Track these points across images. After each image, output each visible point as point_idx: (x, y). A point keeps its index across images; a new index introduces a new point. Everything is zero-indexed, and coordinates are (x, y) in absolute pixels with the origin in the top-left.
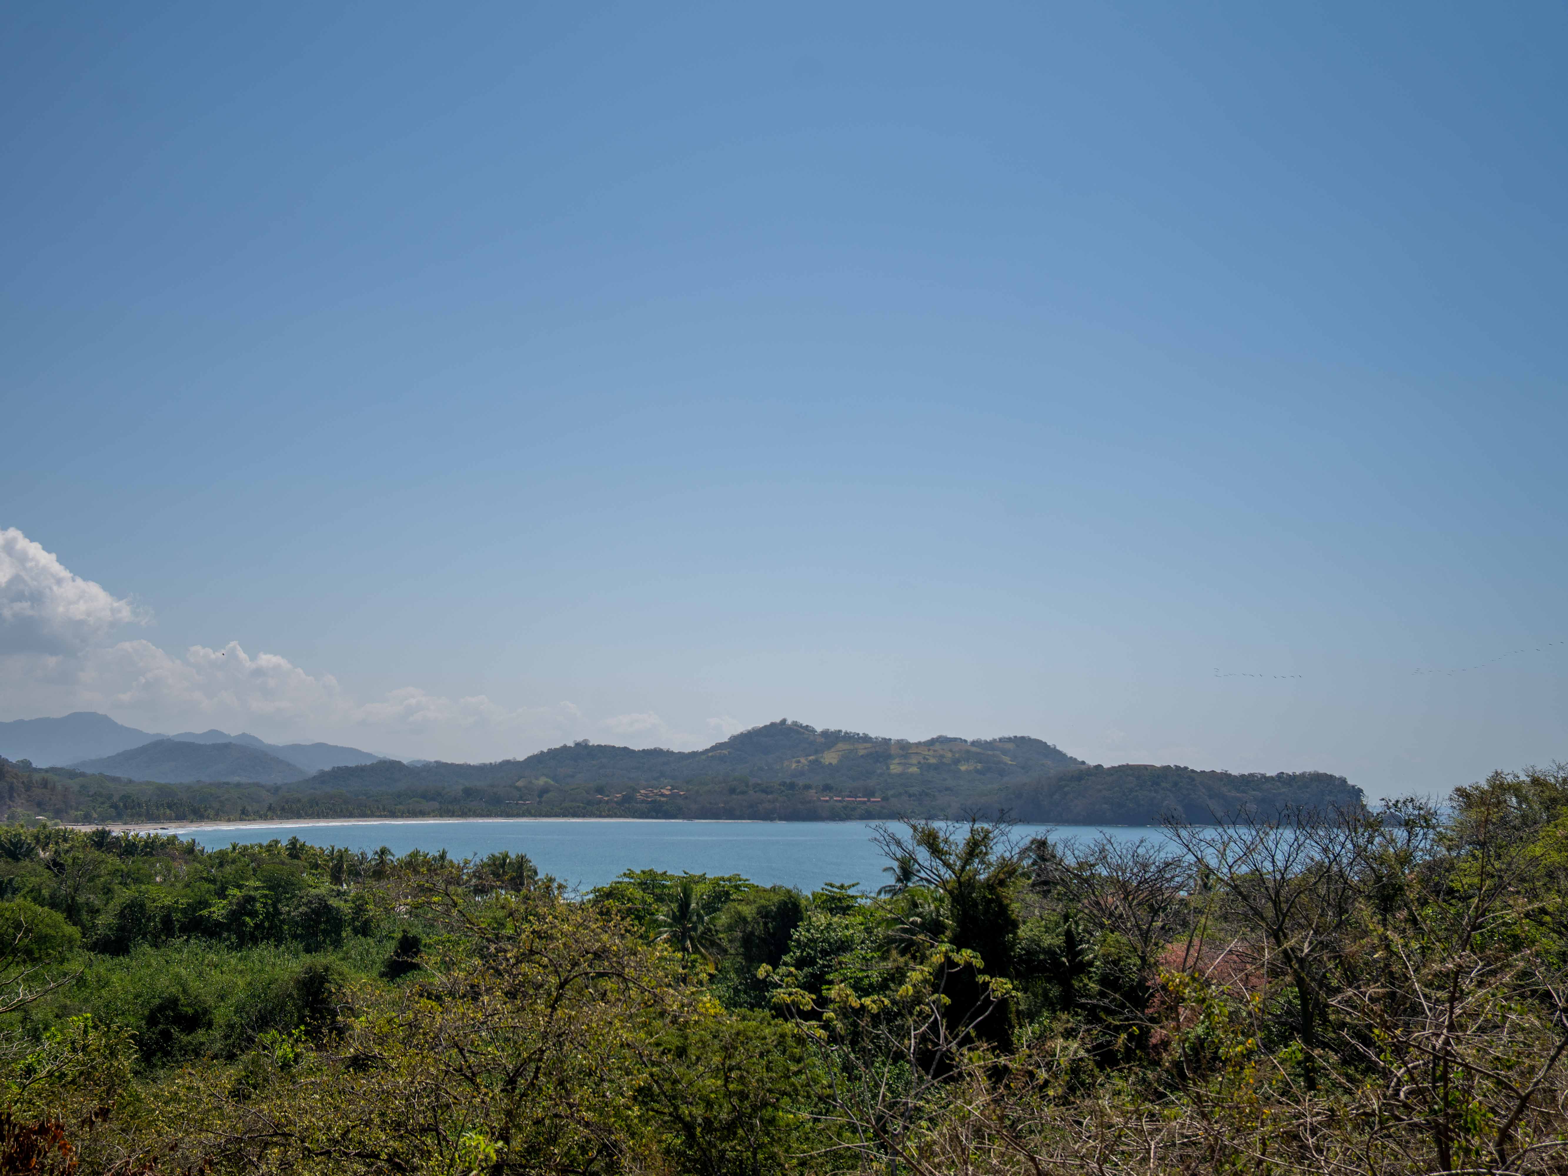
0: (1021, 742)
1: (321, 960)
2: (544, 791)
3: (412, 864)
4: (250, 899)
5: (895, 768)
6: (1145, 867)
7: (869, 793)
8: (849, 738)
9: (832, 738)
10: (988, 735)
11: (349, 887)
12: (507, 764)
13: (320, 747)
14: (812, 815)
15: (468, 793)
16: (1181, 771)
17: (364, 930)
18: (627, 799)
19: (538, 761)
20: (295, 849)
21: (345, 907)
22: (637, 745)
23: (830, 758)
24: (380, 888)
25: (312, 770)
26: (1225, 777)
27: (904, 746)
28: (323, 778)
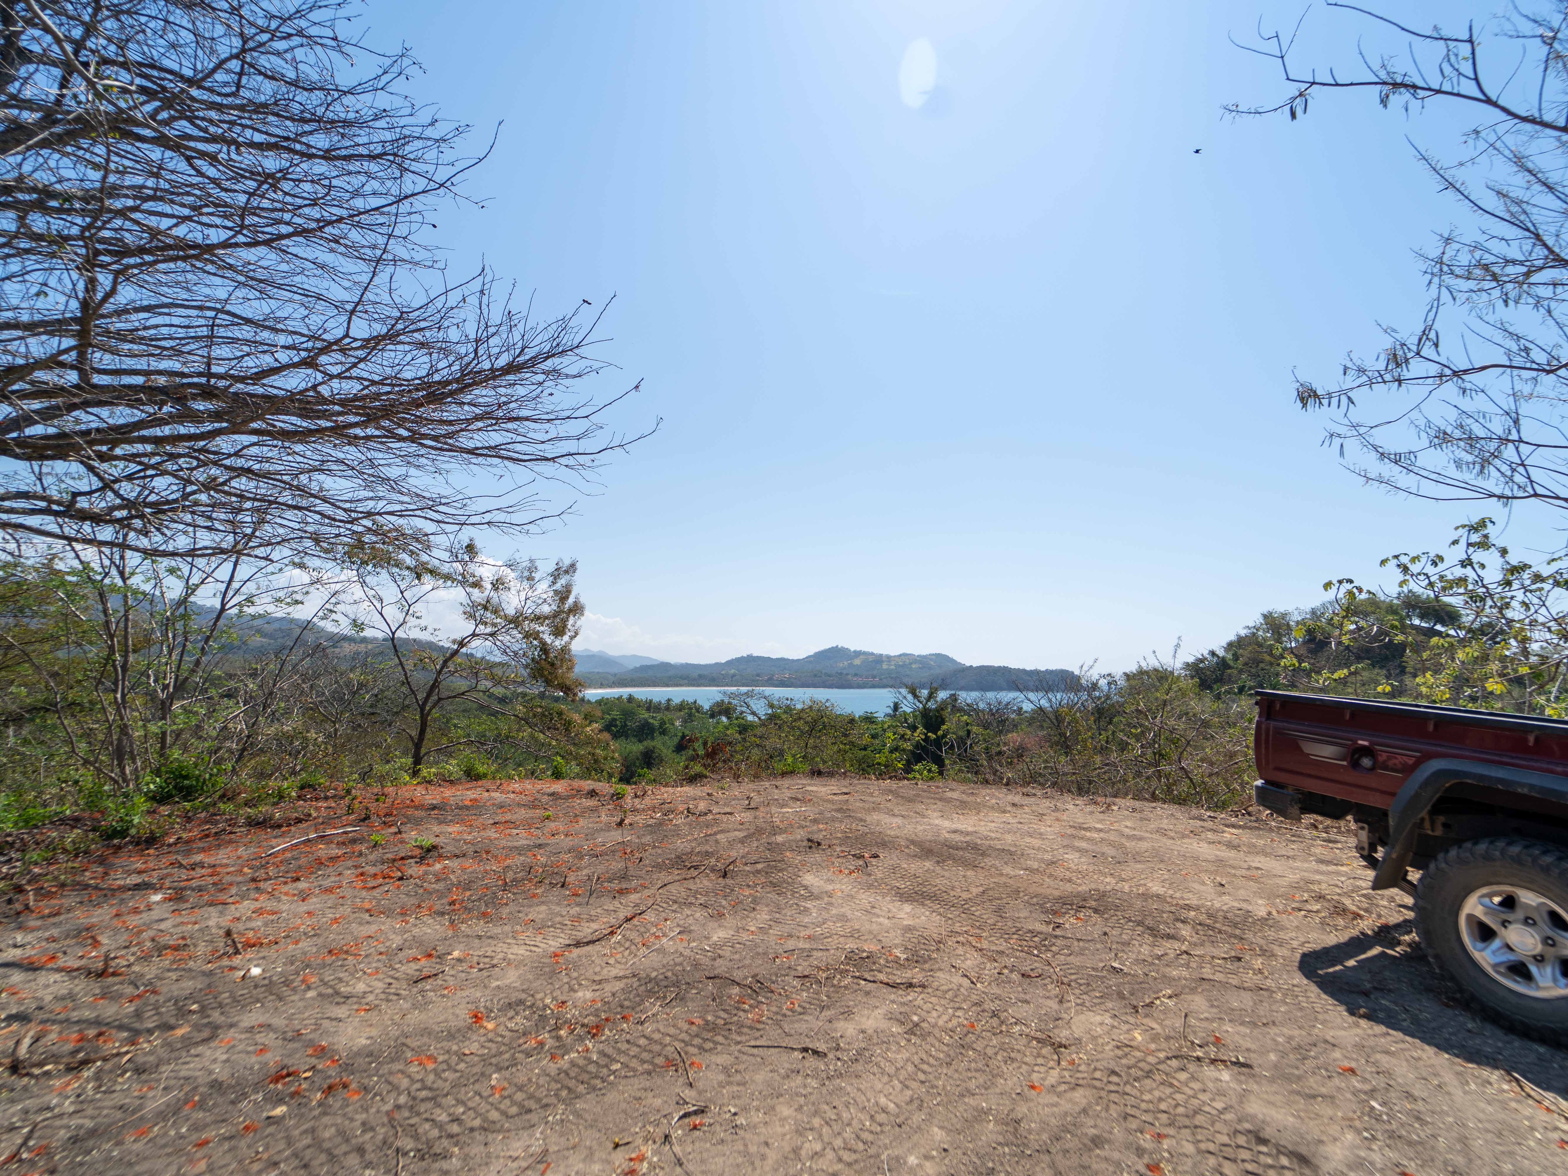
0: (938, 655)
1: (649, 743)
2: (734, 676)
3: (681, 707)
4: (614, 720)
5: (885, 666)
6: (1000, 703)
7: (874, 677)
8: (865, 653)
9: (858, 654)
10: (925, 652)
11: (659, 716)
12: (717, 664)
13: (635, 657)
14: (849, 686)
15: (700, 676)
16: (1006, 669)
17: (664, 732)
18: (770, 679)
19: (730, 663)
20: (631, 699)
21: (656, 723)
22: (774, 656)
23: (857, 662)
24: (668, 716)
25: (632, 665)
26: (1024, 671)
27: (889, 657)
28: (636, 670)
